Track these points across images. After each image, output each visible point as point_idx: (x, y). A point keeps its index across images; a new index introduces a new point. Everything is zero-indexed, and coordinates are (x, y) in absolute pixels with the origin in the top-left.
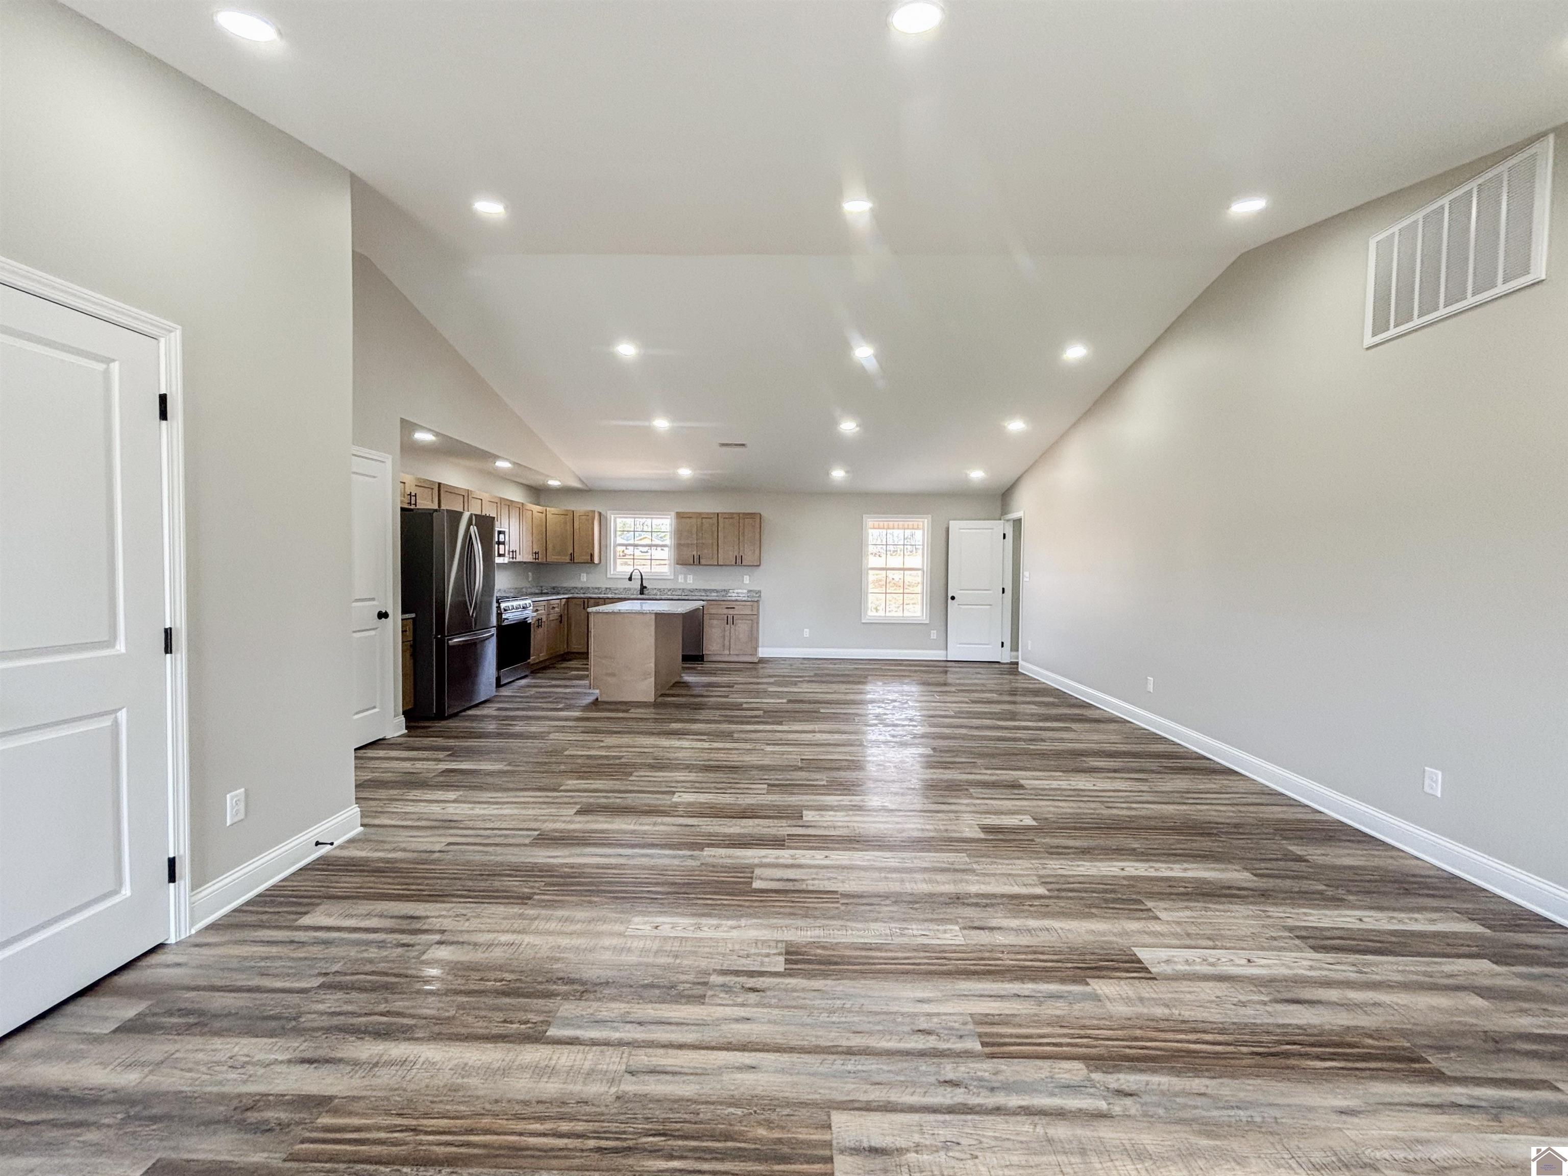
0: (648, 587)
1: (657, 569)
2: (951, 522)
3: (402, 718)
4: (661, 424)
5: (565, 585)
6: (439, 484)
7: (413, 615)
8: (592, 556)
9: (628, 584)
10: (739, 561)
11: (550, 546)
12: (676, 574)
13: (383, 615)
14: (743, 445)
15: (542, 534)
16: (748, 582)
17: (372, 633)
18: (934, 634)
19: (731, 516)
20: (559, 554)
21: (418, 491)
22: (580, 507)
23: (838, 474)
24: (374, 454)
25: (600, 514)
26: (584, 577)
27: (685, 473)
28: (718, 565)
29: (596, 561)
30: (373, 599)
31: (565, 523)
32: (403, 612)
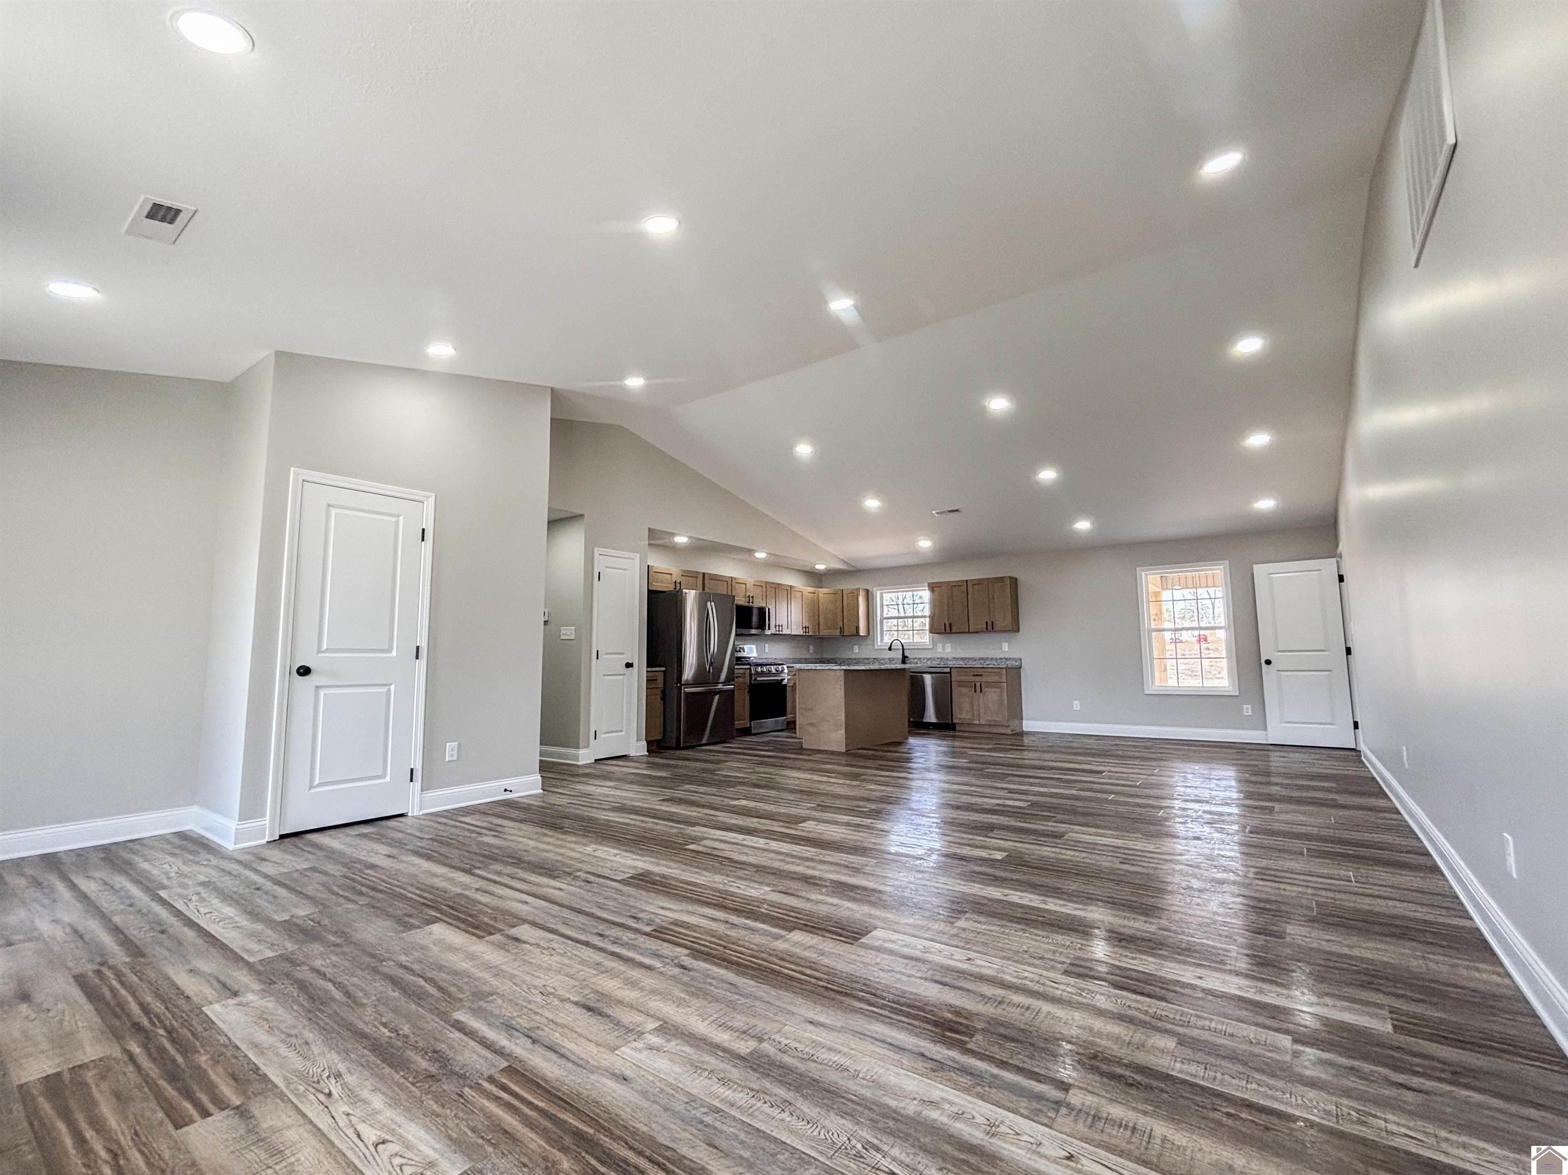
0: (910, 656)
1: (917, 639)
2: (1255, 566)
3: (645, 743)
4: (872, 504)
5: (842, 656)
6: (704, 574)
7: (663, 669)
8: (857, 628)
9: (891, 655)
10: (990, 627)
11: (822, 621)
12: (934, 643)
13: (629, 665)
14: (957, 510)
15: (814, 611)
16: (1007, 649)
17: (621, 677)
18: (1247, 710)
19: (979, 582)
20: (829, 628)
21: (684, 580)
22: (847, 586)
23: (1083, 525)
24: (627, 554)
25: (867, 591)
26: (856, 649)
27: (925, 544)
28: (969, 632)
29: (862, 632)
30: (622, 654)
31: (836, 601)
32: (648, 667)
